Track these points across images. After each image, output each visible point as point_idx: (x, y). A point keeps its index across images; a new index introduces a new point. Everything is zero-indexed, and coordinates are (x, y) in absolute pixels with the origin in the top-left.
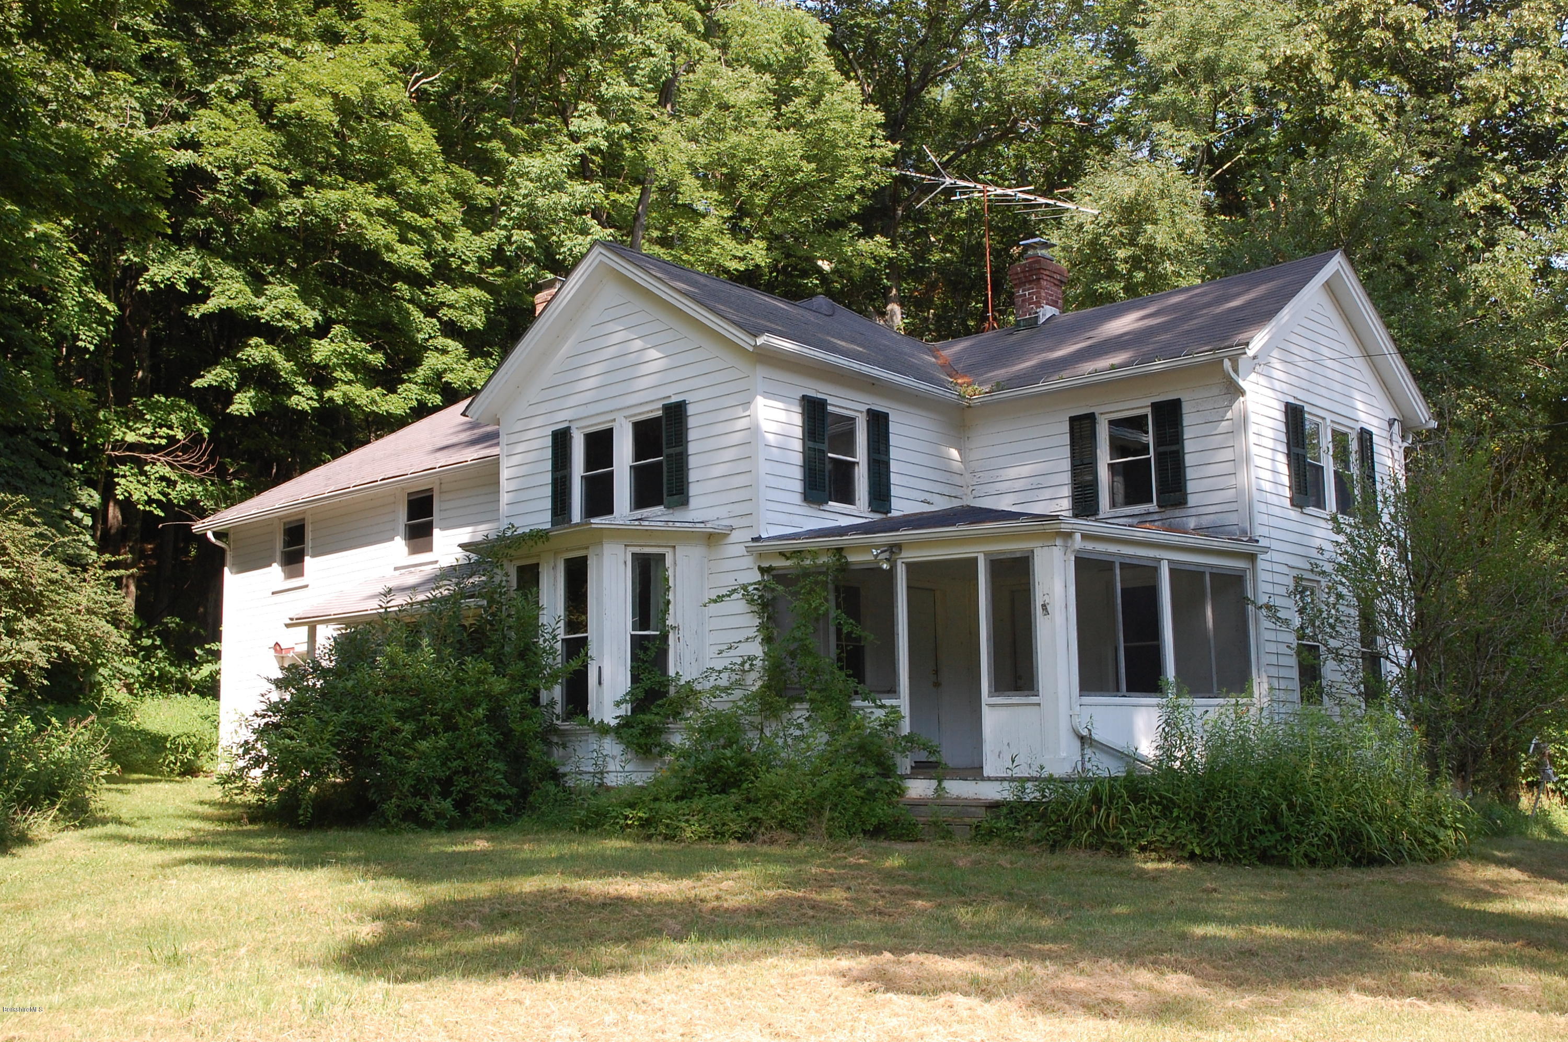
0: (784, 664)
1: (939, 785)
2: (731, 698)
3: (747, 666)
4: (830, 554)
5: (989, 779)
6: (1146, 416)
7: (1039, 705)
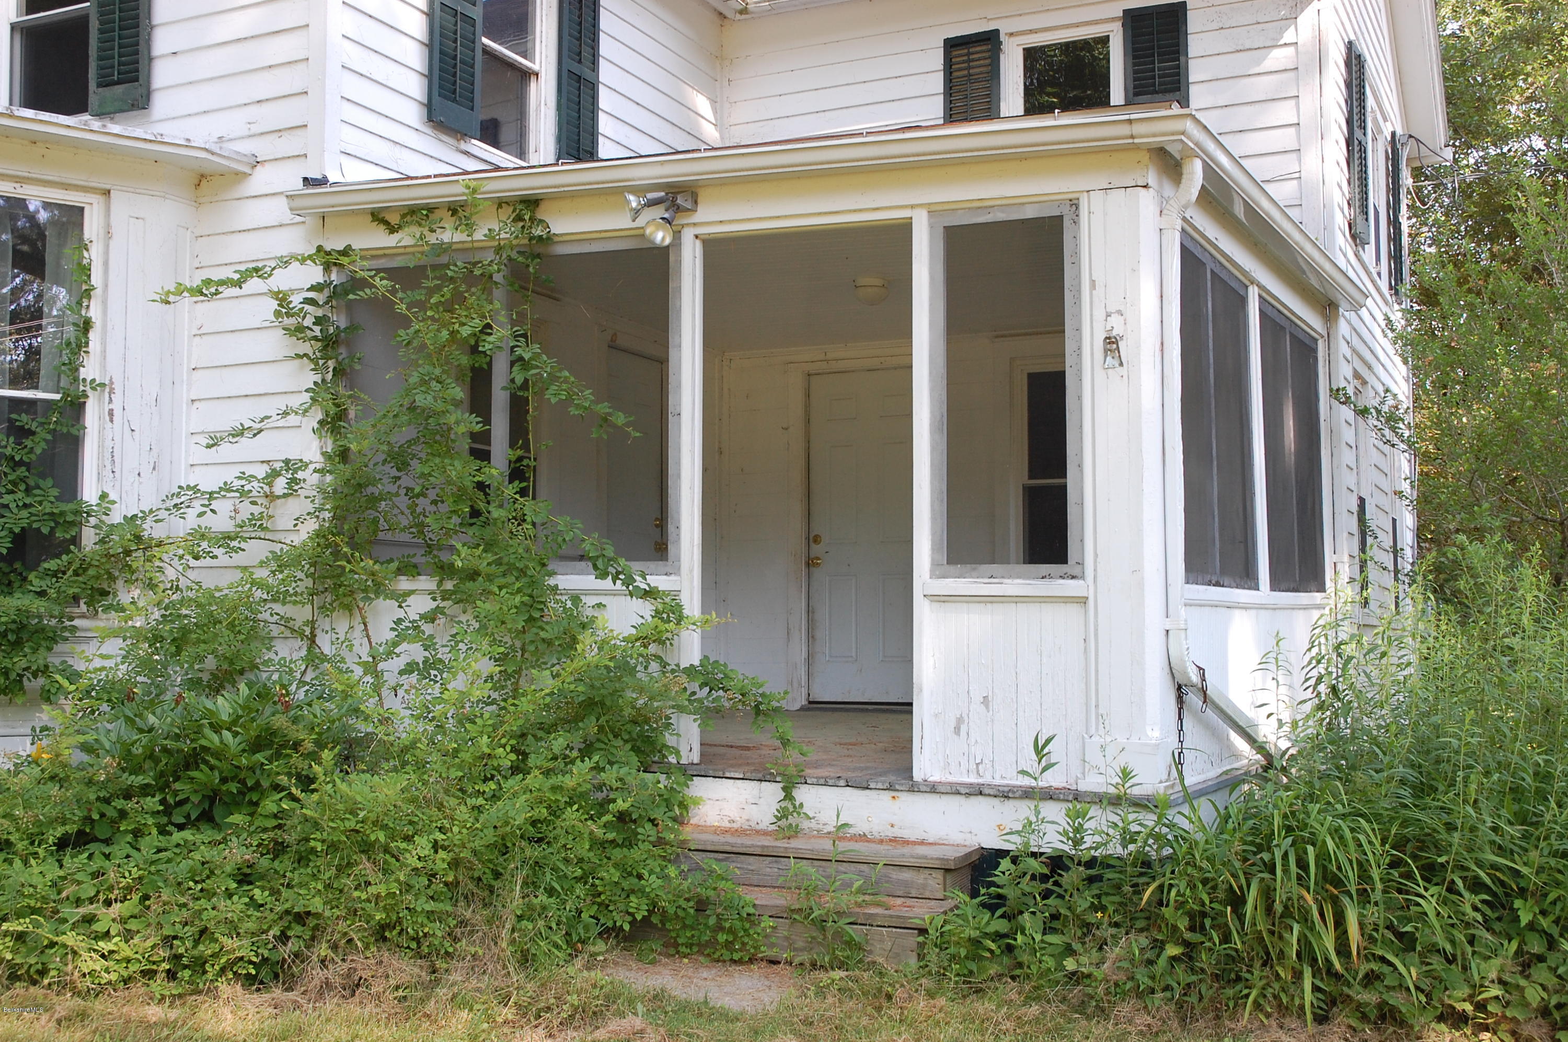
0: (373, 482)
1: (789, 796)
2: (239, 559)
3: (280, 485)
4: (507, 213)
5: (933, 789)
6: (1104, 41)
7: (1083, 601)
